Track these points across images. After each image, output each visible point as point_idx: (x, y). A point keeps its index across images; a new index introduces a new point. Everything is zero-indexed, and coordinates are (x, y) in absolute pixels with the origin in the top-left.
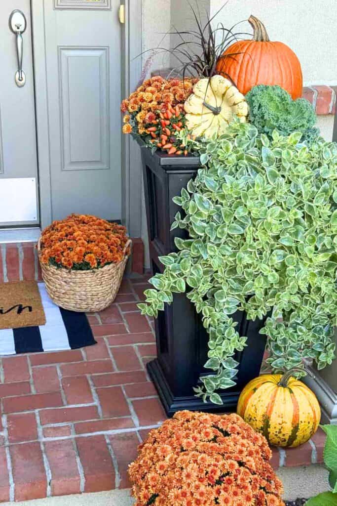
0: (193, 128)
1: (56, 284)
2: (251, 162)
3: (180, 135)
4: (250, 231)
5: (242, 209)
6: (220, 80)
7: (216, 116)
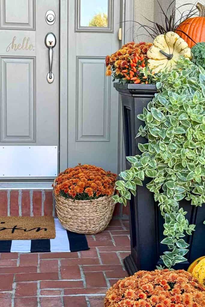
0: (153, 69)
1: (64, 211)
2: (192, 85)
3: (143, 70)
4: (190, 132)
5: (184, 115)
6: (171, 34)
7: (169, 61)
